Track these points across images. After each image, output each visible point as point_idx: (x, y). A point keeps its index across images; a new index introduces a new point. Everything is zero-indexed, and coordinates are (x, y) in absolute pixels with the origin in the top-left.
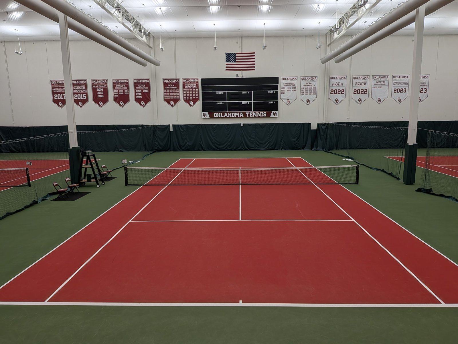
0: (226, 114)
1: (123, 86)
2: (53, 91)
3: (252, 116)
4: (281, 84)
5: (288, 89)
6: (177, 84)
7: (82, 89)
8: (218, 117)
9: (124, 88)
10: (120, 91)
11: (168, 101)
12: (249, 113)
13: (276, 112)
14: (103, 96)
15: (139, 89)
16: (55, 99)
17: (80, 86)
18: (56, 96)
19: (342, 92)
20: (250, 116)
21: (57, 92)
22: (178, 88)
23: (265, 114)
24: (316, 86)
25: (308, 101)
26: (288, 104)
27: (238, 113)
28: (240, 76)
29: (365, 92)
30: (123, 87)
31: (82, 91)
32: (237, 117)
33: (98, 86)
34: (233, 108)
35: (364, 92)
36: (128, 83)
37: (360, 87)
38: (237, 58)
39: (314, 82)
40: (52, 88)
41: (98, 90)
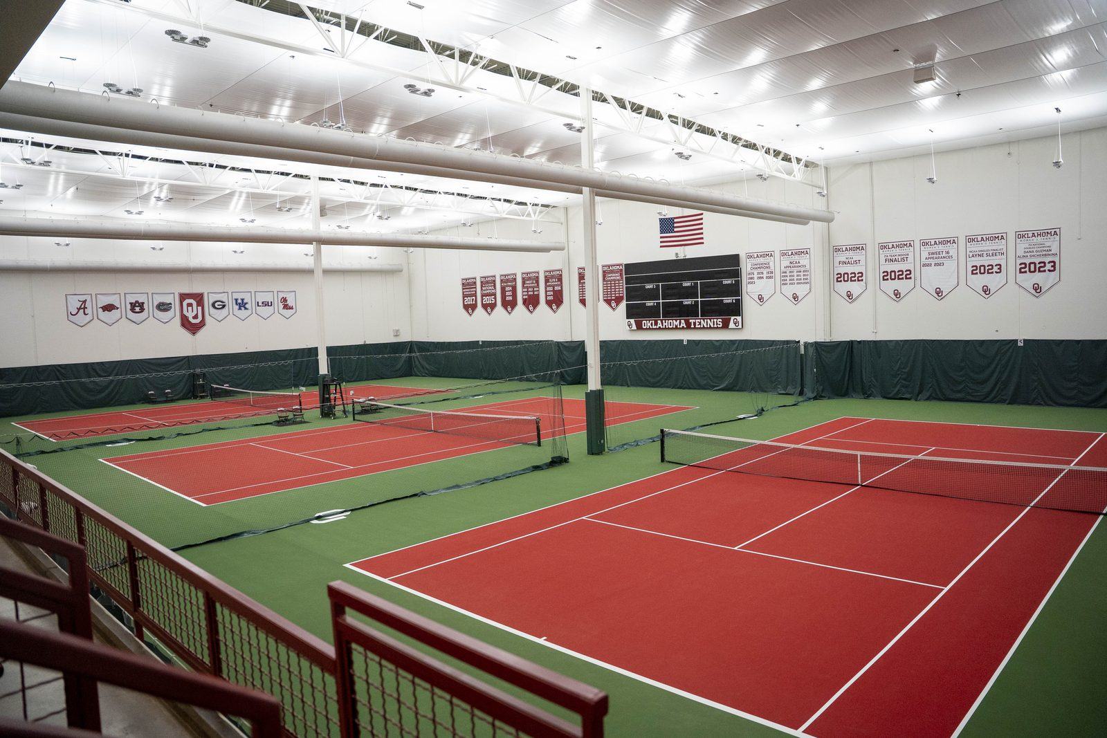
0: (659, 322)
2: (463, 293)
3: (699, 326)
4: (746, 267)
5: (760, 276)
8: (648, 327)
9: (533, 285)
10: (529, 290)
12: (694, 321)
13: (739, 318)
14: (511, 298)
15: (550, 286)
16: (465, 303)
17: (489, 285)
18: (466, 300)
19: (858, 277)
20: (697, 326)
21: (467, 295)
23: (719, 322)
24: (808, 267)
25: (795, 297)
26: (761, 304)
27: (678, 321)
28: (681, 257)
29: (906, 275)
30: (533, 283)
31: (490, 291)
32: (676, 327)
33: (506, 284)
34: (674, 311)
35: (904, 276)
36: (538, 277)
37: (896, 267)
38: (675, 225)
39: (804, 261)
40: (463, 289)
41: (507, 289)
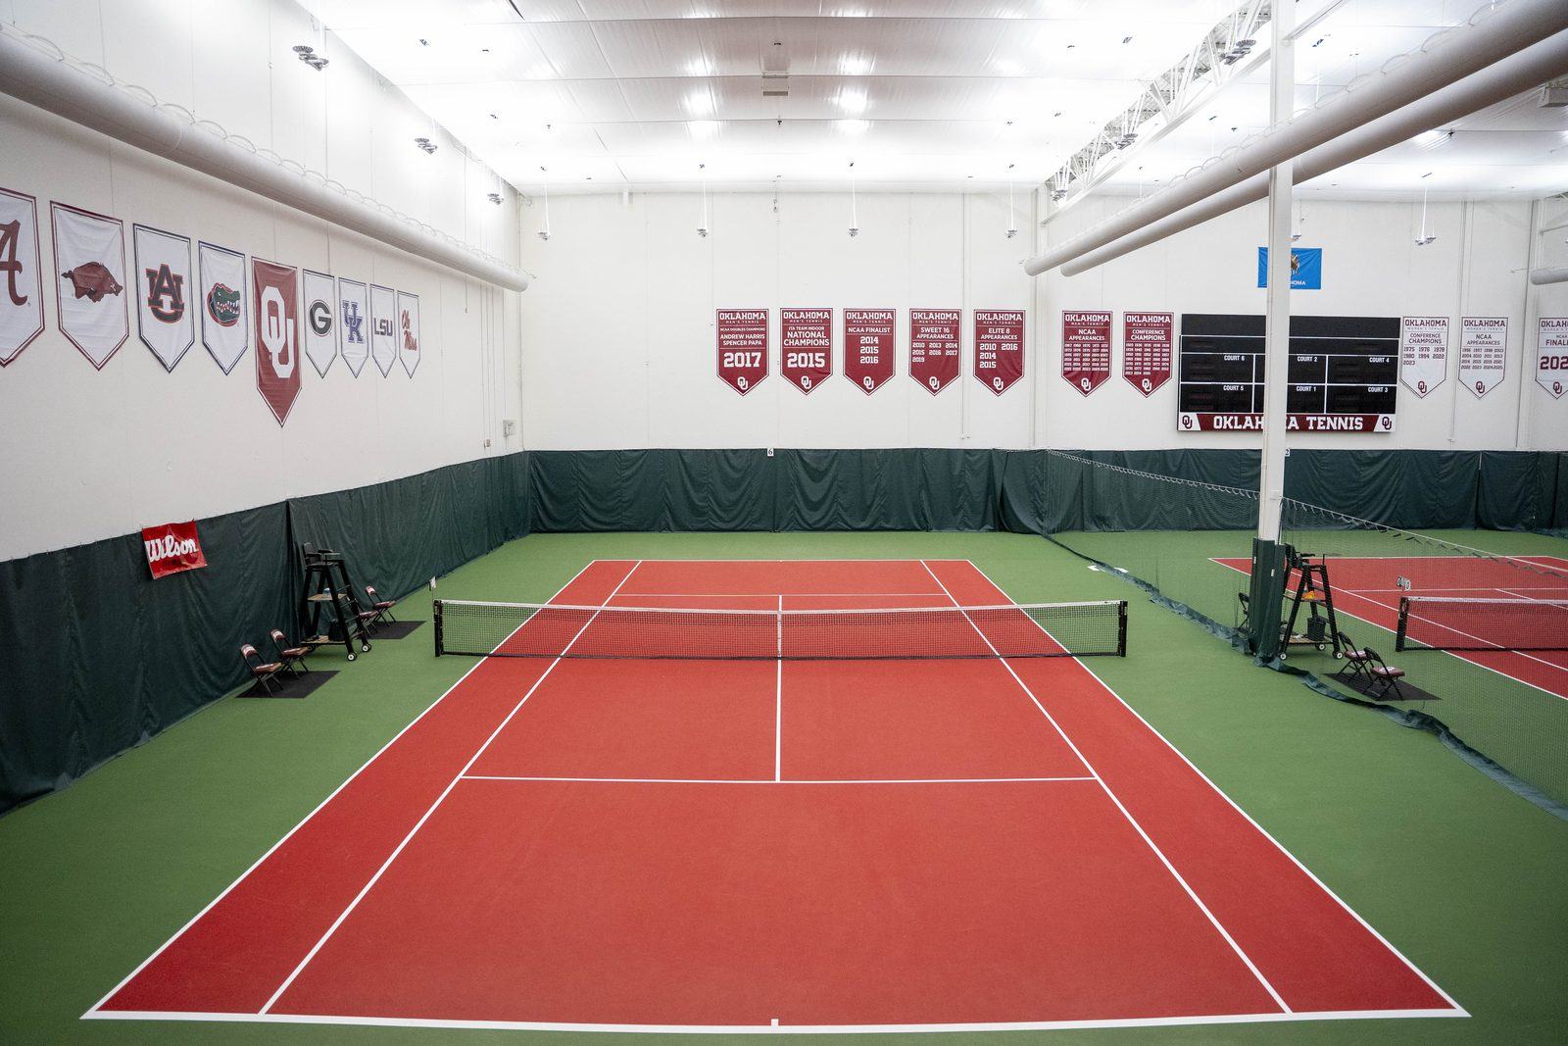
0: (1248, 419)
1: (942, 330)
2: (721, 342)
4: (1406, 338)
5: (1423, 353)
6: (1105, 330)
7: (814, 339)
8: (1225, 427)
9: (943, 336)
10: (931, 345)
11: (1073, 377)
12: (1315, 419)
13: (1391, 417)
14: (876, 360)
15: (989, 341)
16: (726, 365)
17: (810, 328)
18: (729, 357)
20: (1319, 427)
21: (735, 346)
22: (1108, 340)
24: (1502, 345)
25: (1480, 387)
30: (942, 333)
31: (812, 342)
33: (862, 330)
36: (957, 322)
39: (1498, 335)
40: (720, 333)
41: (864, 340)
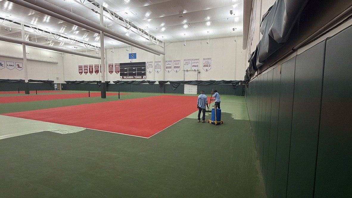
0: (127, 77)
4: (147, 65)
5: (150, 67)
6: (113, 66)
8: (125, 78)
10: (96, 69)
11: (110, 72)
13: (145, 76)
14: (92, 71)
16: (80, 72)
17: (86, 67)
25: (158, 72)
26: (150, 73)
29: (179, 67)
31: (86, 69)
32: (131, 78)
33: (90, 67)
34: (131, 74)
36: (99, 66)
37: (177, 66)
39: (160, 64)
40: (79, 68)
